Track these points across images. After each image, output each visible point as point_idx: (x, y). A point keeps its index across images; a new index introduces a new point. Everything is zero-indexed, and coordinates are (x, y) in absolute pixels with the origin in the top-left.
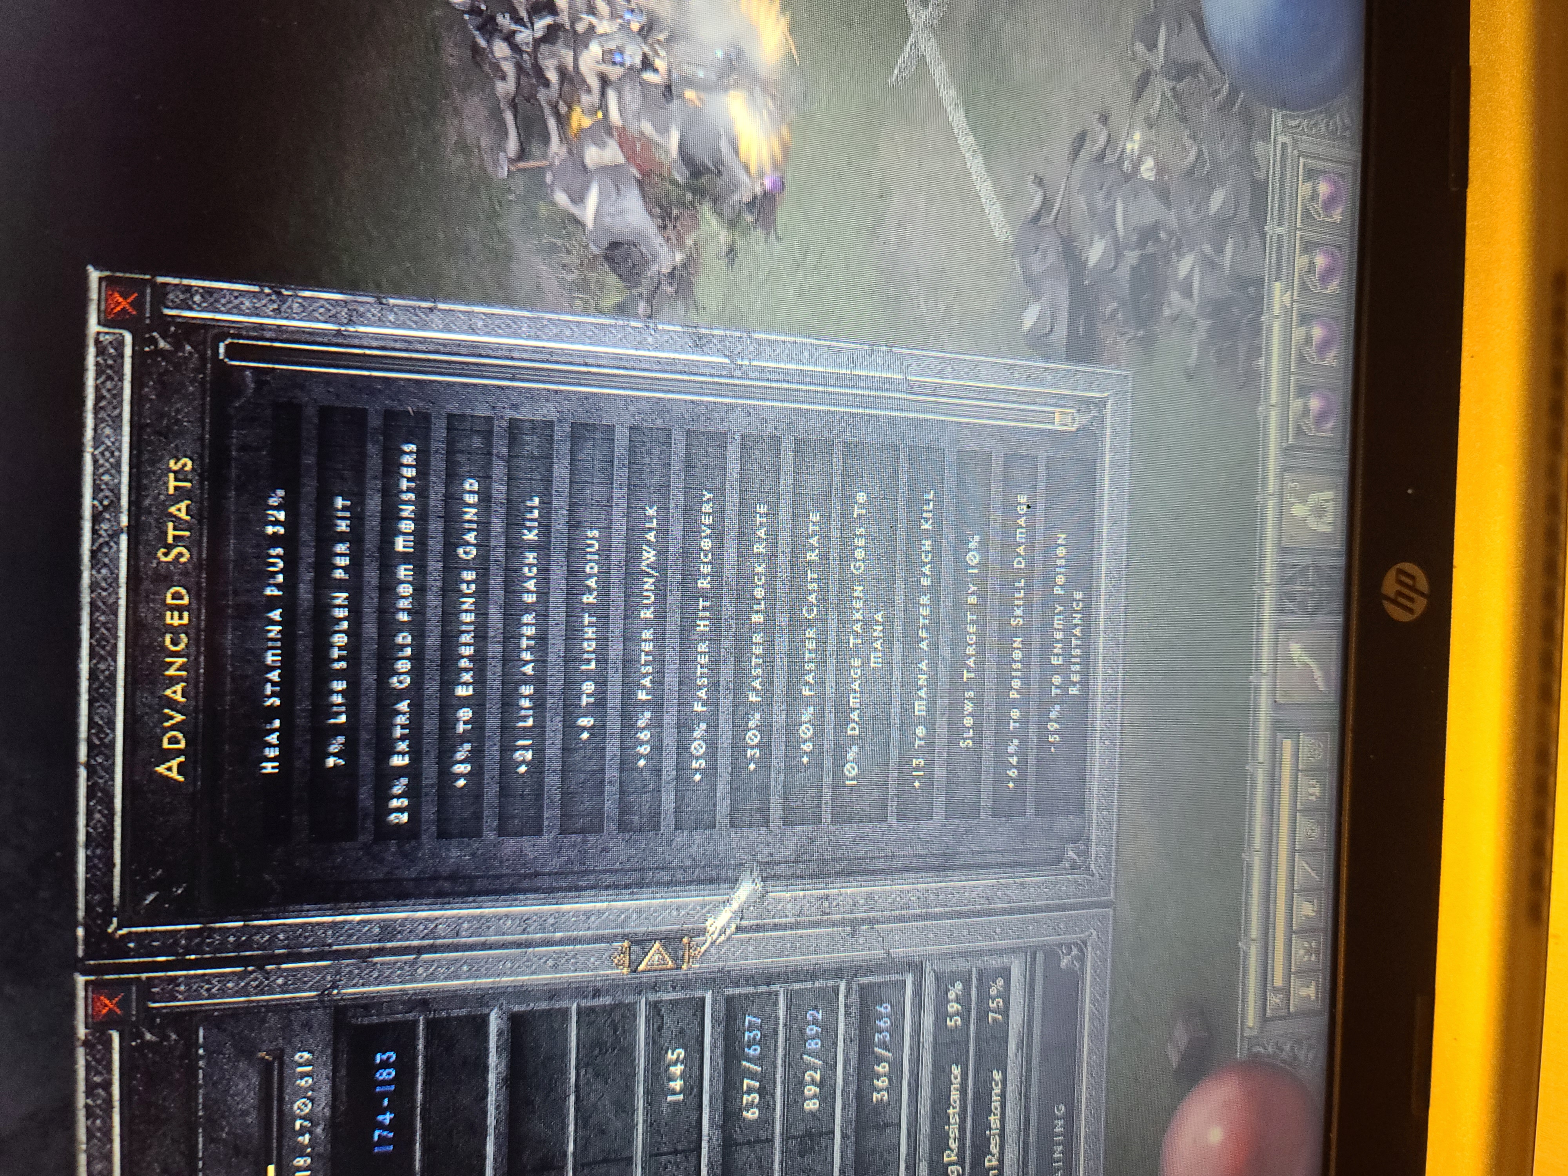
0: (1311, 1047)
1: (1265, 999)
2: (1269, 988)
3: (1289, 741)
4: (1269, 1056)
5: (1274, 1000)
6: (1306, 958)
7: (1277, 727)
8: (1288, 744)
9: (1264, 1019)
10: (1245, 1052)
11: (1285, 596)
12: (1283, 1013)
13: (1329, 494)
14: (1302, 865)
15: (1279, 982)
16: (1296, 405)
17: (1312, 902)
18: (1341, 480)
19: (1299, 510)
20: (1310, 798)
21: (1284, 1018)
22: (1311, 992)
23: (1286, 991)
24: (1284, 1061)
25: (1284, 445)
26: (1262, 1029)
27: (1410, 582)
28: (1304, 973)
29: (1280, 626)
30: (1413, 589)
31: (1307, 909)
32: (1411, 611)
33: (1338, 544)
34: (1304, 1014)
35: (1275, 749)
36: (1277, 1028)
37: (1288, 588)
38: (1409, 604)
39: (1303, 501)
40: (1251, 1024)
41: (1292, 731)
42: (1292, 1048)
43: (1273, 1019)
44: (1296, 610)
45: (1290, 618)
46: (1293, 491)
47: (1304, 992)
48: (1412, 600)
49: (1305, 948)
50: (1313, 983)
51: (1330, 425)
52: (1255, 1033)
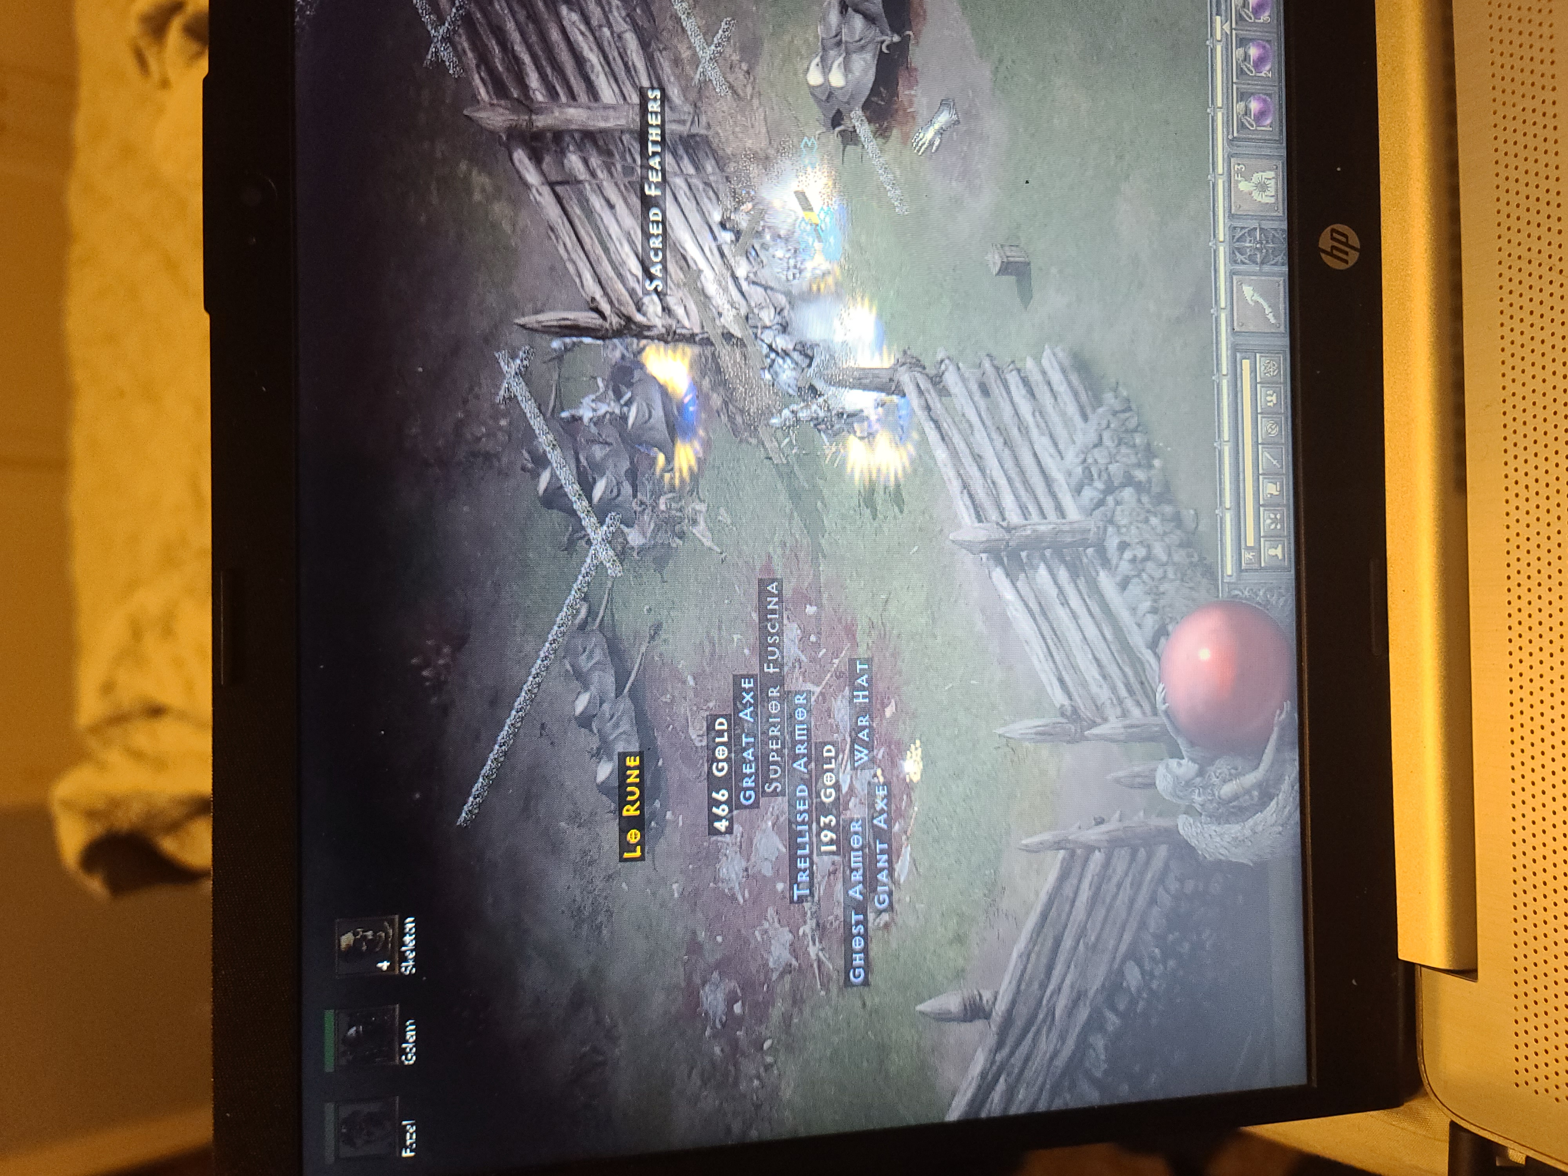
0: (1280, 595)
1: (1240, 554)
2: (1243, 546)
3: (1248, 361)
4: (1246, 599)
5: (1247, 556)
6: (1273, 526)
7: (1235, 349)
8: (1246, 364)
9: (1240, 570)
10: (1226, 595)
11: (1235, 252)
12: (1256, 566)
13: (1271, 174)
14: (1265, 456)
15: (1251, 542)
16: (1239, 107)
17: (1276, 484)
18: (1280, 164)
19: (1244, 186)
20: (1269, 404)
21: (1256, 570)
22: (1279, 552)
23: (1257, 549)
24: (1258, 603)
25: (1230, 137)
26: (1239, 578)
27: (1343, 239)
28: (1273, 537)
29: (1233, 273)
30: (1346, 244)
31: (1271, 489)
32: (1346, 262)
33: (1281, 211)
34: (1274, 569)
35: (1235, 365)
36: (1252, 578)
37: (1237, 245)
38: (1344, 257)
39: (1248, 179)
40: (1229, 572)
41: (1250, 353)
42: (1265, 593)
43: (1246, 571)
44: (1247, 261)
45: (1242, 267)
46: (1238, 172)
47: (1272, 552)
48: (1347, 253)
49: (1271, 519)
50: (1280, 546)
51: (1268, 122)
52: (1233, 580)
